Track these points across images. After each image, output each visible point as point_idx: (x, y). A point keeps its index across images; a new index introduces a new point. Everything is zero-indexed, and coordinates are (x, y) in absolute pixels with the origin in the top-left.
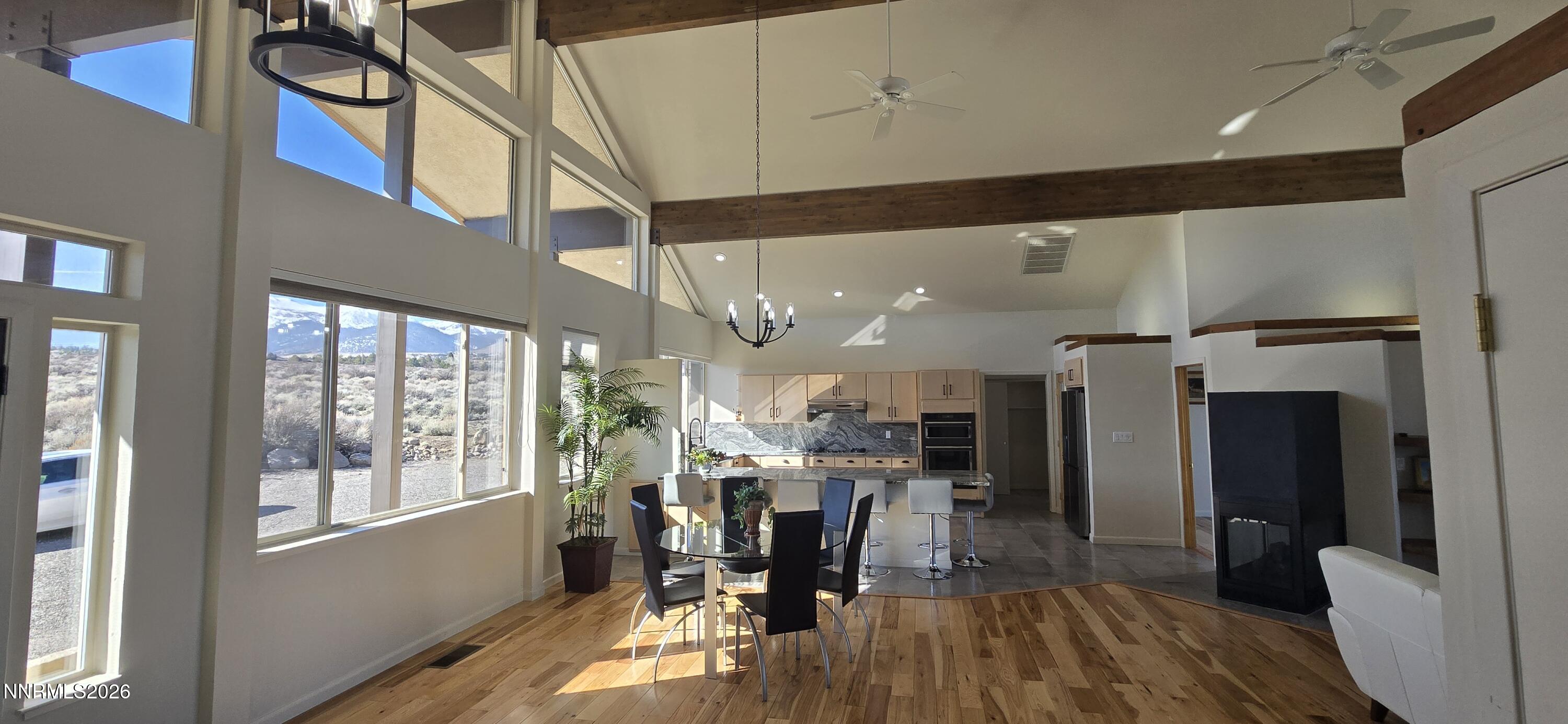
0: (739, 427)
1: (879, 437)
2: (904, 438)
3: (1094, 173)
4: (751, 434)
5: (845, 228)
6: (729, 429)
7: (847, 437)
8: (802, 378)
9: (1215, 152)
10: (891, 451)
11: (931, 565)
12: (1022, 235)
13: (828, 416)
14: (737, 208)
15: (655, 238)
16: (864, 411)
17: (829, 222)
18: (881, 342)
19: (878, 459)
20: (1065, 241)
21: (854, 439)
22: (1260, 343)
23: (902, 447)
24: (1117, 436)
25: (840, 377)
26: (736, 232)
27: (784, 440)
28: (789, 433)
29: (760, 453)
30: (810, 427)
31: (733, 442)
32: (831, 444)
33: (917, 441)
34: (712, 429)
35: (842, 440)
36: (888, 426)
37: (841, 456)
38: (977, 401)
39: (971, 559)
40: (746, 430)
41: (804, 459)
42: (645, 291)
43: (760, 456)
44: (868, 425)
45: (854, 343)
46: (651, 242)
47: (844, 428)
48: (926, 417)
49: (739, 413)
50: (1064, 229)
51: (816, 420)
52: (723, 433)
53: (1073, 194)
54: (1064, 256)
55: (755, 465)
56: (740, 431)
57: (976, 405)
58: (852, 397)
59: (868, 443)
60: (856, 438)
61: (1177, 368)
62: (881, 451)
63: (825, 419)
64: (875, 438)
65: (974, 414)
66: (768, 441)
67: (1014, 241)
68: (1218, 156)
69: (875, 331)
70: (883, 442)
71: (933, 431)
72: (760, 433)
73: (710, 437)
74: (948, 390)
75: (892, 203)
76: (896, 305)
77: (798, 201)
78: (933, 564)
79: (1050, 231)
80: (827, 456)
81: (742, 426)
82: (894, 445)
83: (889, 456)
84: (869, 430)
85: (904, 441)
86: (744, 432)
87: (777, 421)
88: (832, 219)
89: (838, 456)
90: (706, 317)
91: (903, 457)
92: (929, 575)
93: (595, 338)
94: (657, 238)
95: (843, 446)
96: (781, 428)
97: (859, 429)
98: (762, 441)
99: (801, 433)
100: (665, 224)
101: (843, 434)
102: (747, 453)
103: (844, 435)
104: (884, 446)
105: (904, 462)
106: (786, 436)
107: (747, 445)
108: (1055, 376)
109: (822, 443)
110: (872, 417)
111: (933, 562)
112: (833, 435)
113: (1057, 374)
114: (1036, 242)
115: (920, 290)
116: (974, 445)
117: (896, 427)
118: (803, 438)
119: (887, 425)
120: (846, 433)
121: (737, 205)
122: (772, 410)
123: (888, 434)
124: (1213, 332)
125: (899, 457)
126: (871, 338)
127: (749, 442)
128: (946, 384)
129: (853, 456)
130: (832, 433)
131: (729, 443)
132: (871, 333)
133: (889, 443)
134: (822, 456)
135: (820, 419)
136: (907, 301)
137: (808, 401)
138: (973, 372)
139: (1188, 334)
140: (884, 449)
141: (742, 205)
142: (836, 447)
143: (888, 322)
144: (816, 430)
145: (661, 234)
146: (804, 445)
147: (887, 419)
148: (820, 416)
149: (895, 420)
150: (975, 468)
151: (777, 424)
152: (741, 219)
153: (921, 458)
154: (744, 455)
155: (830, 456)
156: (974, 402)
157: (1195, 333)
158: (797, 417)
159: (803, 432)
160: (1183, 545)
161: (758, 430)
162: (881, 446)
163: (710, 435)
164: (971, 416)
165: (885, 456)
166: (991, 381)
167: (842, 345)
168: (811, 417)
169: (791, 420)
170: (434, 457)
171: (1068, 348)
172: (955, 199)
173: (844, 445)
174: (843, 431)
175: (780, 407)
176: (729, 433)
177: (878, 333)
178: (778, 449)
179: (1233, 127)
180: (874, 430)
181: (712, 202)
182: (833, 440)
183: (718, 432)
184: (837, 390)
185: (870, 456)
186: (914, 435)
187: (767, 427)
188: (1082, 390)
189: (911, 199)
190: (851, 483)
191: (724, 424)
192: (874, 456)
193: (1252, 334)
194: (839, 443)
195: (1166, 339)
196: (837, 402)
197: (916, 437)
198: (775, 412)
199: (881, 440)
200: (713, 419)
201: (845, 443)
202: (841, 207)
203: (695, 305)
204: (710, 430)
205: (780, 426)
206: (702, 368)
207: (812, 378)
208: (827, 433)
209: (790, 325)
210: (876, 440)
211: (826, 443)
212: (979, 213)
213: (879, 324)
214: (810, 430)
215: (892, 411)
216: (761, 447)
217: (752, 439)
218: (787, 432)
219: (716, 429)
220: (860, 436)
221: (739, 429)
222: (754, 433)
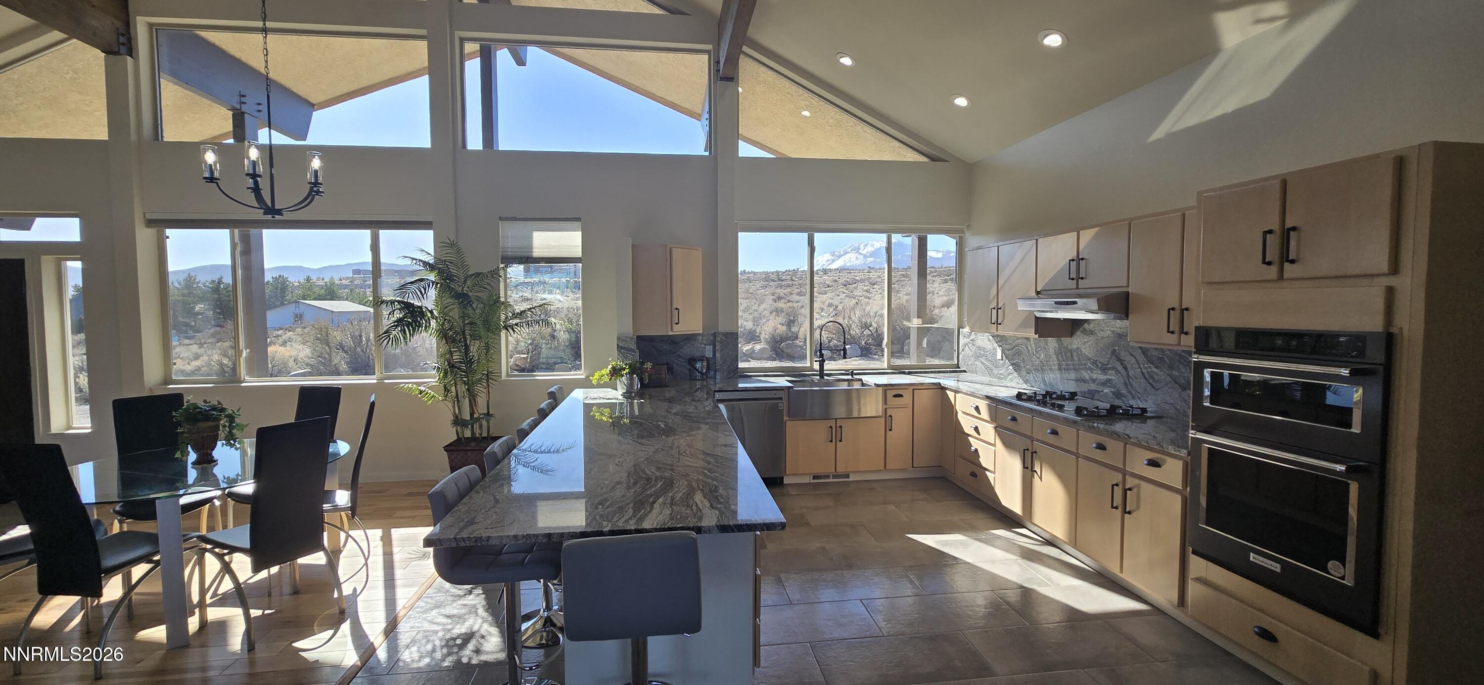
6: (979, 342)
7: (1129, 377)
13: (1097, 326)
27: (1037, 369)
31: (982, 363)
32: (1099, 389)
34: (965, 340)
35: (1119, 383)
40: (995, 345)
51: (1078, 333)
52: (974, 348)
56: (989, 346)
57: (1406, 298)
60: (1143, 381)
66: (1017, 367)
73: (963, 353)
74: (1282, 247)
81: (991, 337)
83: (1120, 437)
86: (994, 349)
87: (1001, 331)
90: (950, 161)
91: (1149, 448)
95: (1119, 395)
96: (1033, 346)
97: (1149, 360)
98: (1011, 367)
99: (1058, 359)
101: (1120, 368)
103: (1123, 371)
107: (995, 371)
110: (1137, 333)
112: (1104, 369)
120: (1125, 368)
125: (1139, 445)
128: (1265, 228)
130: (1103, 364)
131: (978, 364)
147: (1169, 340)
156: (1390, 291)
159: (1060, 358)
161: (1007, 347)
163: (963, 350)
164: (1370, 346)
173: (1121, 393)
176: (979, 348)
182: (1103, 380)
183: (969, 345)
187: (1016, 343)
194: (1113, 389)
201: (1122, 388)
215: (1179, 317)
216: (1010, 377)
217: (1001, 362)
218: (1040, 354)
219: (968, 340)
220: (1153, 379)
221: (988, 342)
222: (1003, 352)
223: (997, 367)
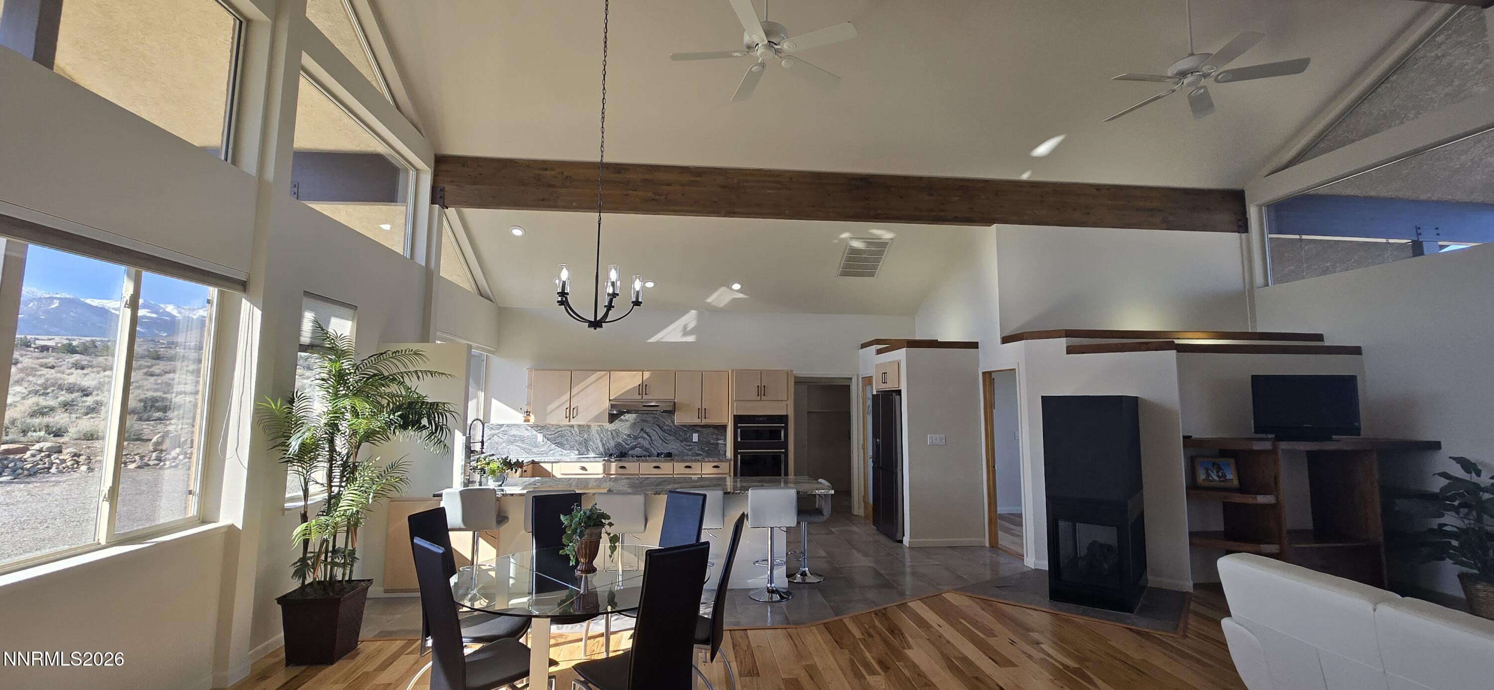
0: (527, 429)
1: (686, 440)
2: (712, 441)
3: (921, 178)
4: (540, 437)
5: (672, 208)
6: (514, 432)
7: (651, 440)
8: (605, 375)
9: (1024, 172)
10: (698, 455)
11: (769, 585)
12: (845, 235)
13: (630, 417)
14: (545, 172)
15: (438, 197)
16: (671, 412)
17: (654, 200)
18: (691, 339)
19: (687, 464)
20: (882, 245)
21: (658, 443)
22: (1070, 350)
23: (711, 451)
24: (931, 438)
25: (647, 375)
26: (543, 200)
27: (580, 444)
28: (586, 436)
29: (552, 459)
30: (610, 429)
31: (518, 446)
32: (633, 448)
33: (725, 445)
34: (493, 431)
35: (646, 444)
36: (696, 428)
37: (647, 461)
38: (791, 403)
39: (804, 574)
40: (535, 433)
41: (604, 465)
42: (421, 259)
43: (552, 463)
44: (673, 427)
45: (662, 338)
46: (433, 201)
47: (648, 430)
48: (738, 419)
49: (528, 413)
50: (883, 232)
51: (617, 421)
52: (506, 437)
53: (902, 197)
54: (878, 261)
55: (546, 474)
56: (527, 434)
57: (789, 407)
58: (655, 397)
59: (673, 446)
60: (661, 441)
61: (984, 373)
62: (688, 455)
63: (627, 421)
64: (682, 441)
65: (787, 416)
66: (560, 445)
67: (835, 241)
68: (1025, 176)
69: (685, 327)
70: (689, 446)
71: (745, 434)
72: (550, 436)
73: (489, 441)
74: (762, 391)
75: (725, 187)
76: (709, 300)
77: (619, 173)
78: (771, 584)
79: (871, 234)
80: (630, 462)
81: (529, 428)
82: (702, 448)
83: (699, 461)
84: (675, 433)
85: (713, 444)
86: (533, 435)
87: (573, 422)
88: (657, 197)
89: (643, 461)
90: (492, 301)
92: (766, 597)
93: (350, 312)
94: (441, 197)
95: (646, 450)
97: (664, 431)
98: (553, 446)
99: (600, 436)
100: (452, 182)
101: (646, 436)
102: (536, 460)
103: (648, 438)
104: (690, 450)
105: (715, 467)
106: (582, 439)
107: (535, 450)
108: (860, 379)
109: (622, 446)
110: (680, 419)
111: (771, 582)
112: (636, 438)
113: (862, 378)
114: (857, 244)
115: (737, 286)
116: (786, 449)
117: (704, 430)
118: (601, 441)
119: (694, 428)
120: (650, 436)
121: (546, 169)
122: (568, 410)
123: (695, 437)
124: (1027, 339)
125: (709, 461)
126: (681, 334)
127: (538, 447)
128: (760, 385)
129: (660, 461)
130: (635, 436)
131: (512, 447)
132: (681, 328)
133: (696, 447)
134: (625, 461)
135: (622, 420)
136: (720, 297)
137: (610, 400)
138: (788, 373)
139: (999, 341)
140: (690, 453)
141: (553, 170)
142: (638, 451)
143: (700, 317)
144: (617, 432)
145: (446, 193)
146: (602, 449)
147: (697, 421)
148: (622, 417)
149: (704, 422)
150: (786, 474)
151: (572, 426)
152: (550, 186)
153: (732, 462)
154: (533, 462)
155: (634, 461)
156: (787, 404)
157: (1006, 340)
158: (597, 418)
159: (602, 435)
160: (987, 545)
161: (549, 433)
162: (687, 450)
163: (490, 439)
164: (783, 419)
165: (695, 461)
166: (800, 382)
167: (650, 341)
168: (612, 418)
169: (590, 421)
170: (84, 468)
171: (879, 352)
172: (790, 189)
173: (649, 449)
174: (647, 434)
175: (577, 407)
176: (514, 436)
177: (689, 329)
178: (572, 454)
179: (1042, 150)
180: (681, 433)
181: (516, 163)
182: (634, 444)
183: (500, 435)
184: (643, 388)
185: (678, 461)
186: (723, 438)
187: (559, 429)
188: (899, 392)
189: (745, 184)
190: (701, 498)
191: (508, 426)
192: (684, 461)
193: (1063, 342)
194: (642, 447)
195: (974, 345)
196: (642, 402)
197: (725, 440)
198: (571, 412)
199: (688, 444)
200: (494, 420)
201: (648, 446)
202: (669, 185)
203: (479, 285)
204: (490, 433)
205: (576, 429)
206: (483, 361)
207: (616, 375)
208: (629, 436)
209: (637, 303)
210: (682, 444)
211: (626, 446)
212: (813, 206)
213: (690, 319)
214: (609, 433)
215: (703, 412)
216: (552, 452)
217: (542, 443)
218: (584, 435)
219: (497, 431)
220: (666, 440)
221: (526, 431)
222: (545, 436)
223: (536, 446)
